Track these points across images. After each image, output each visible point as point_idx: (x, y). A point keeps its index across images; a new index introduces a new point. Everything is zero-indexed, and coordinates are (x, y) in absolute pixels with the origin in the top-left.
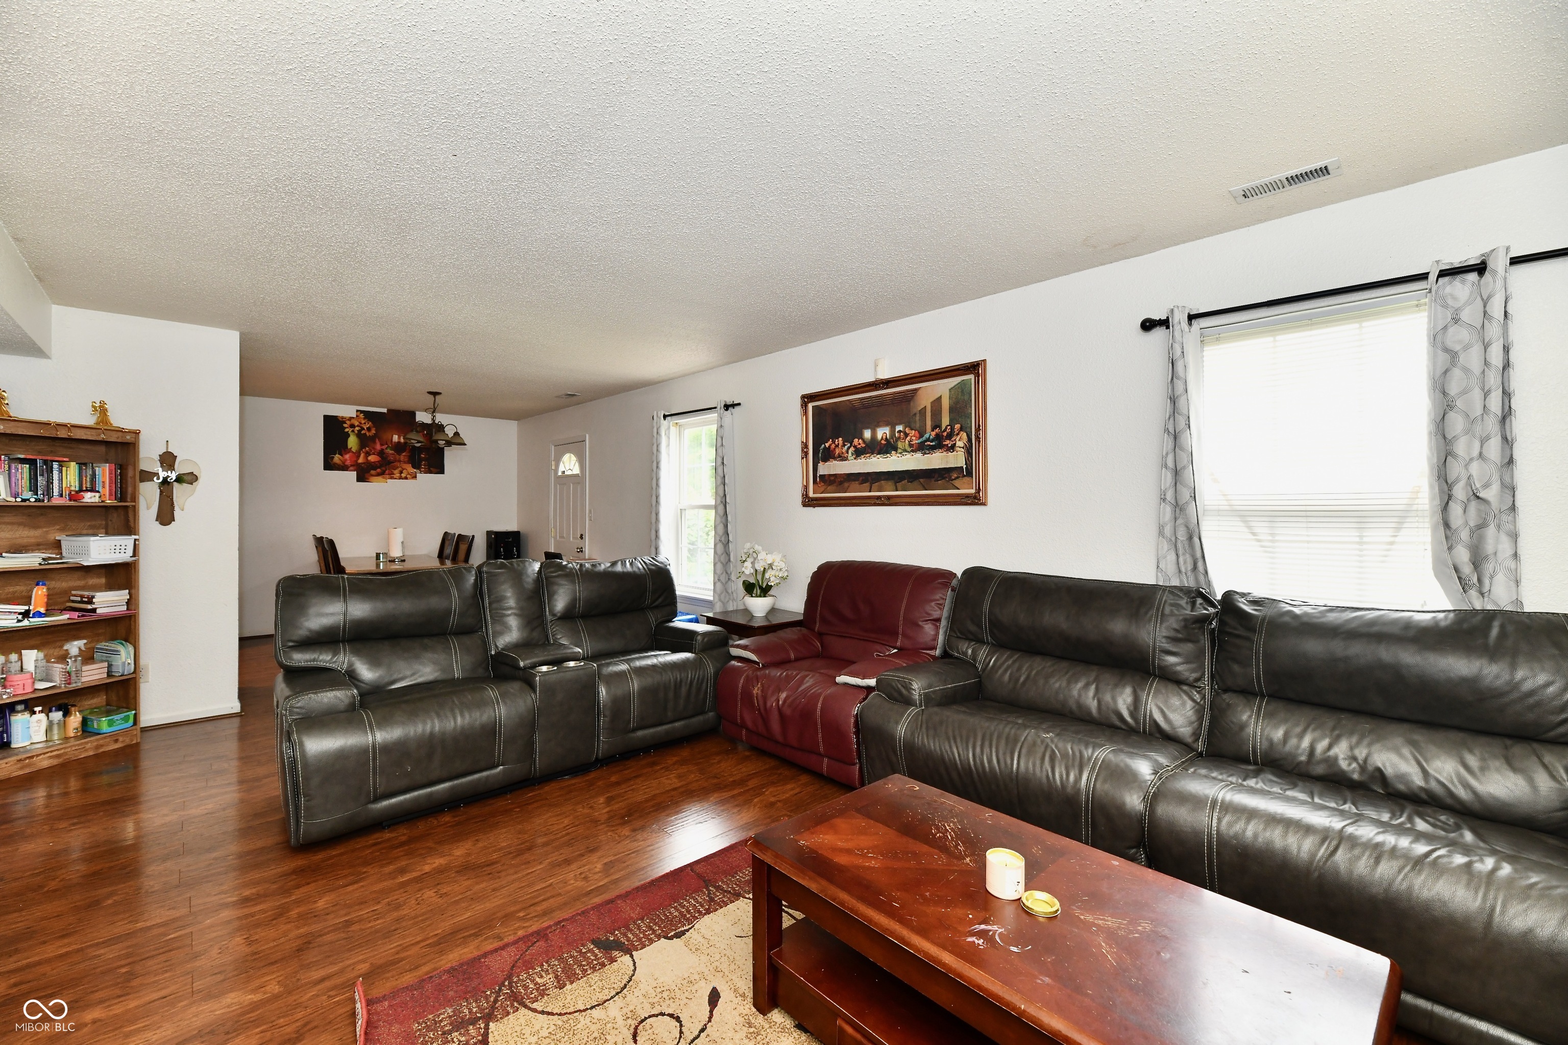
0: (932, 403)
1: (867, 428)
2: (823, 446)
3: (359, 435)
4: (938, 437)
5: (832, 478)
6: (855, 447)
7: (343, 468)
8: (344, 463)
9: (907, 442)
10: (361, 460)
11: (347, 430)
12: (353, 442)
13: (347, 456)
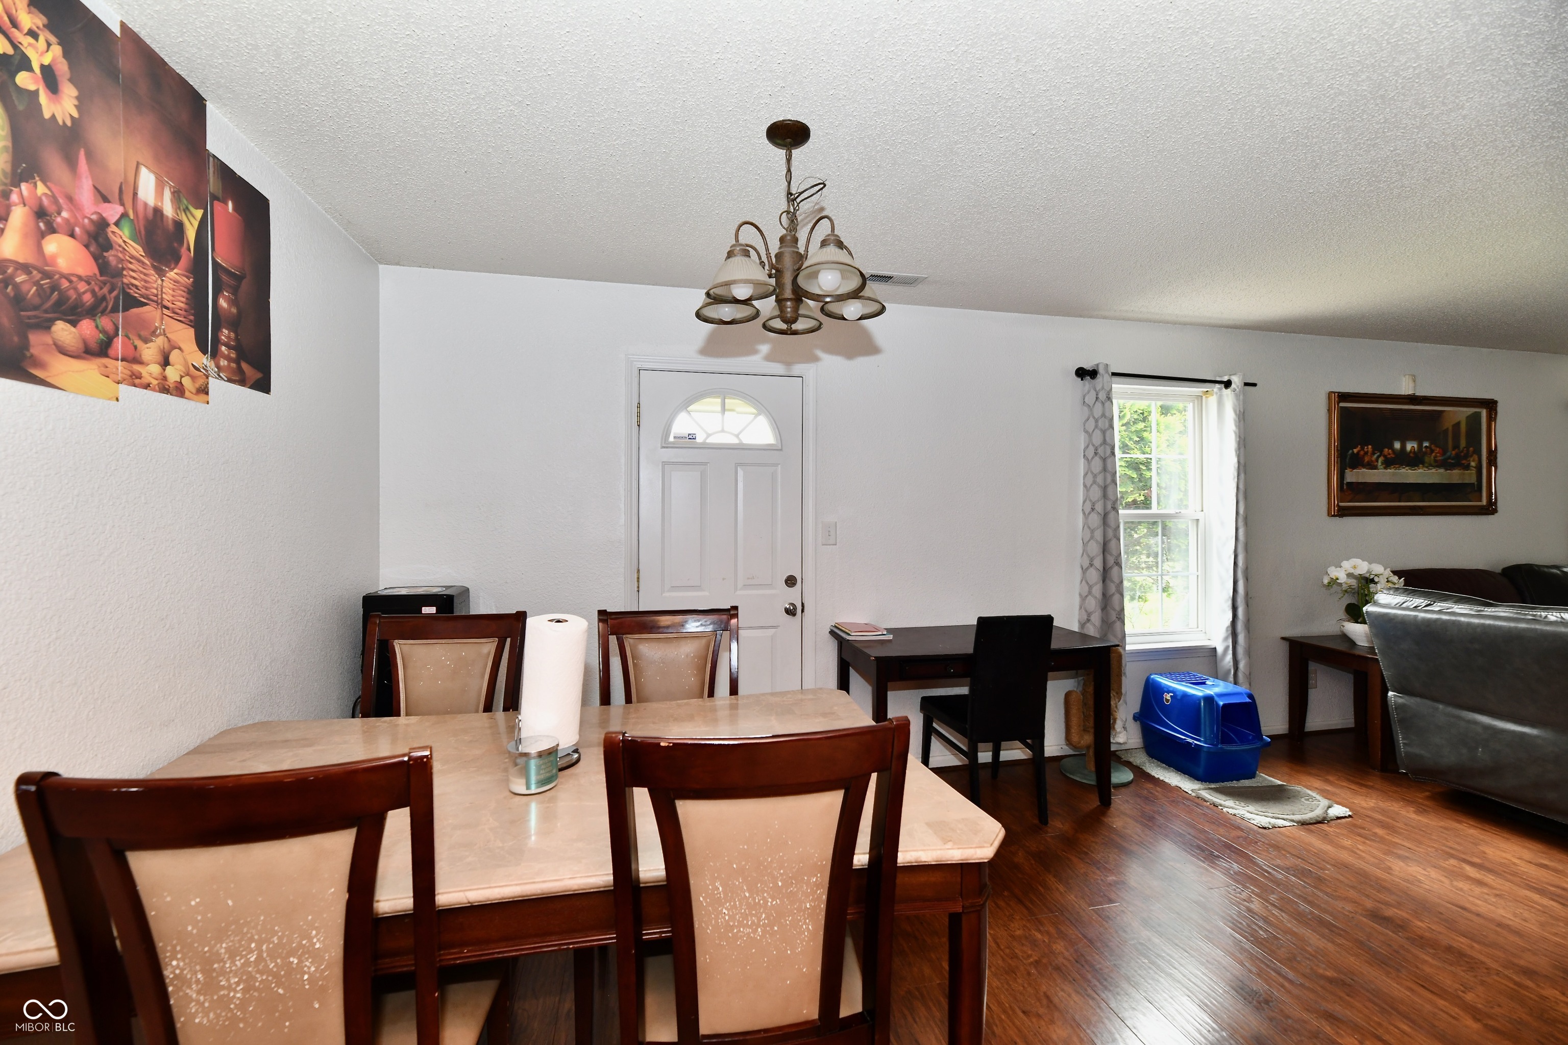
0: (1453, 426)
1: (1397, 439)
2: (1351, 451)
5: (1361, 486)
6: (1385, 456)
9: (1432, 457)
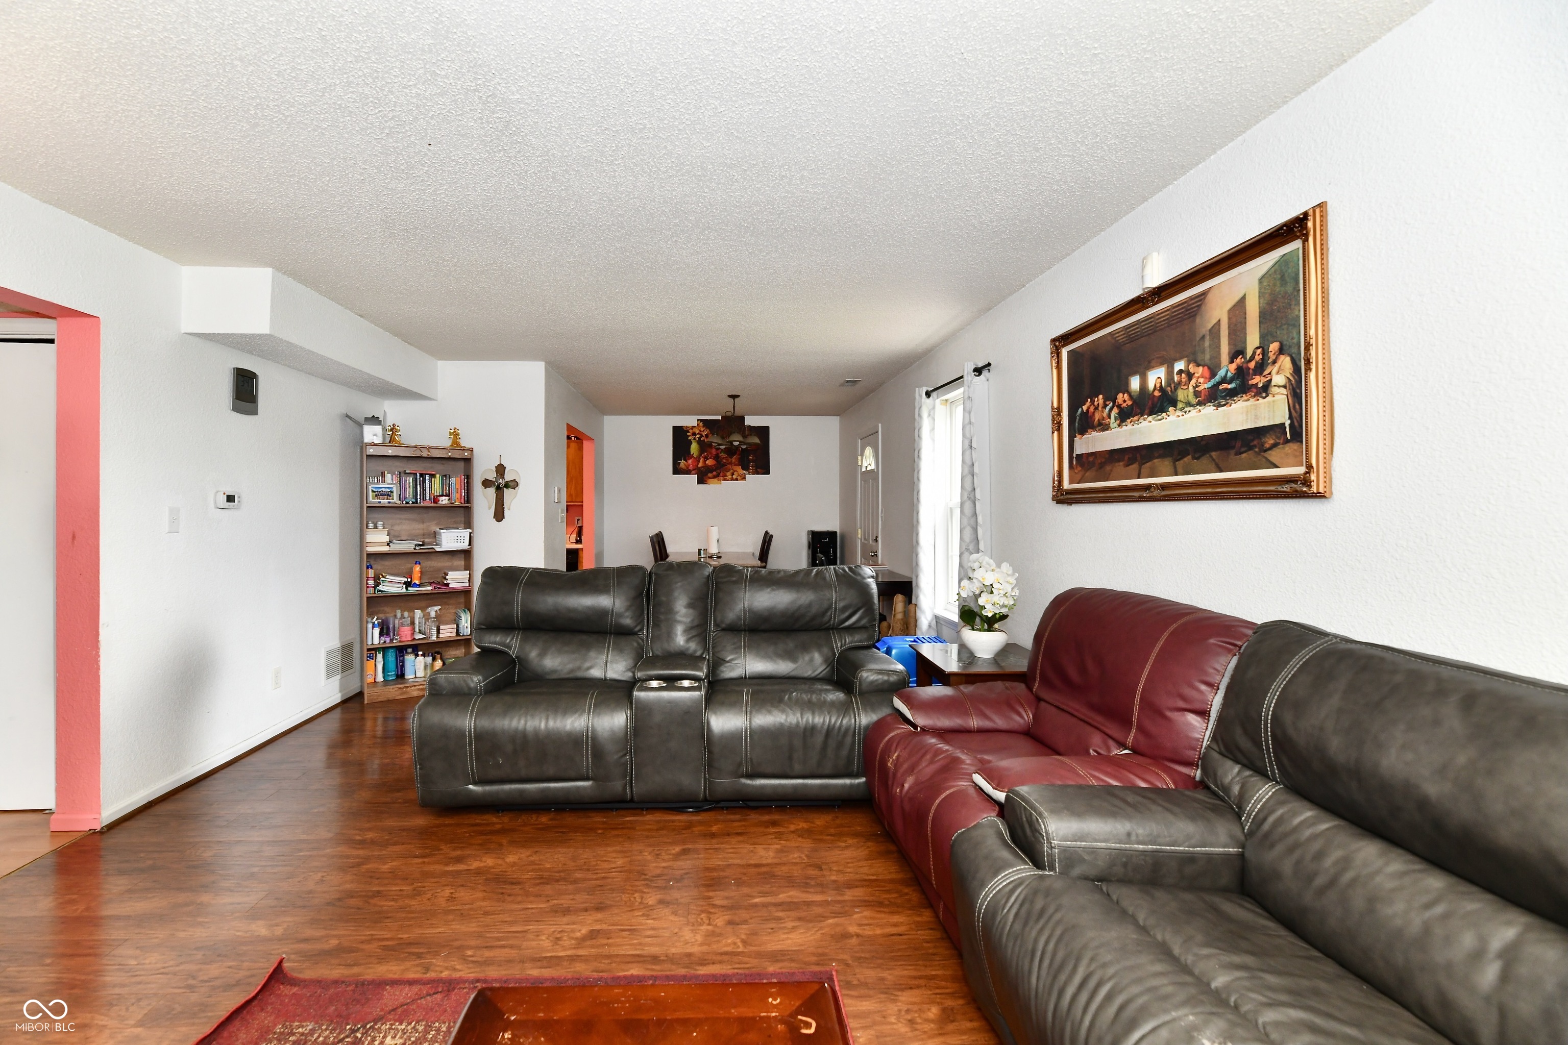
0: (1230, 311)
1: (1135, 373)
2: (1080, 410)
3: (700, 442)
4: (1241, 373)
5: (1091, 459)
6: (1119, 406)
7: (687, 472)
8: (688, 468)
9: (1191, 388)
10: (700, 465)
11: (690, 438)
12: (694, 448)
13: (690, 462)
